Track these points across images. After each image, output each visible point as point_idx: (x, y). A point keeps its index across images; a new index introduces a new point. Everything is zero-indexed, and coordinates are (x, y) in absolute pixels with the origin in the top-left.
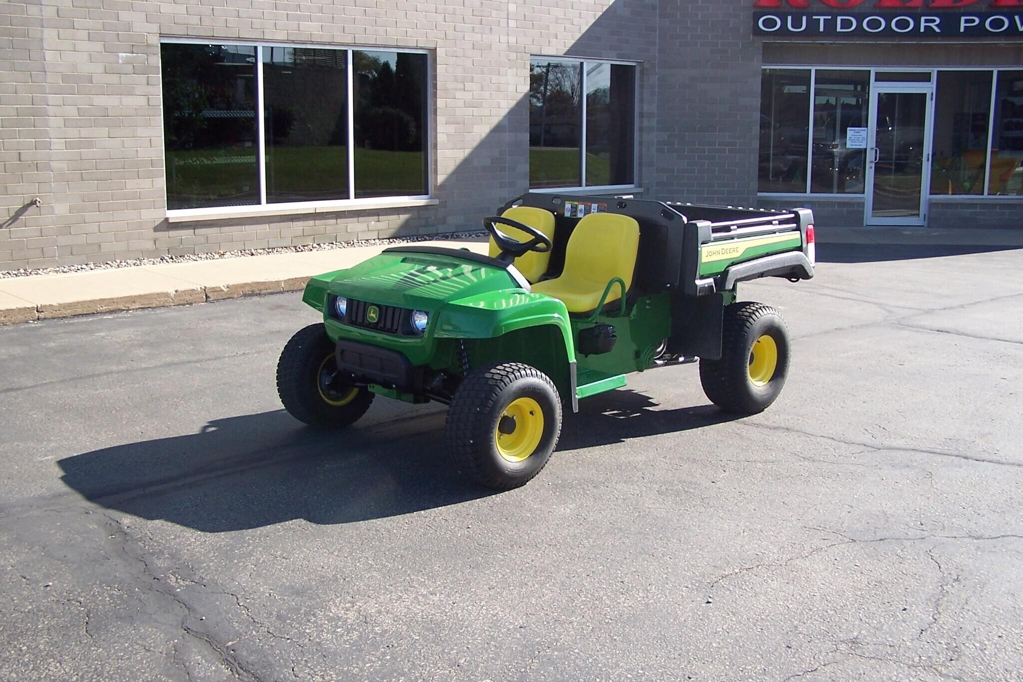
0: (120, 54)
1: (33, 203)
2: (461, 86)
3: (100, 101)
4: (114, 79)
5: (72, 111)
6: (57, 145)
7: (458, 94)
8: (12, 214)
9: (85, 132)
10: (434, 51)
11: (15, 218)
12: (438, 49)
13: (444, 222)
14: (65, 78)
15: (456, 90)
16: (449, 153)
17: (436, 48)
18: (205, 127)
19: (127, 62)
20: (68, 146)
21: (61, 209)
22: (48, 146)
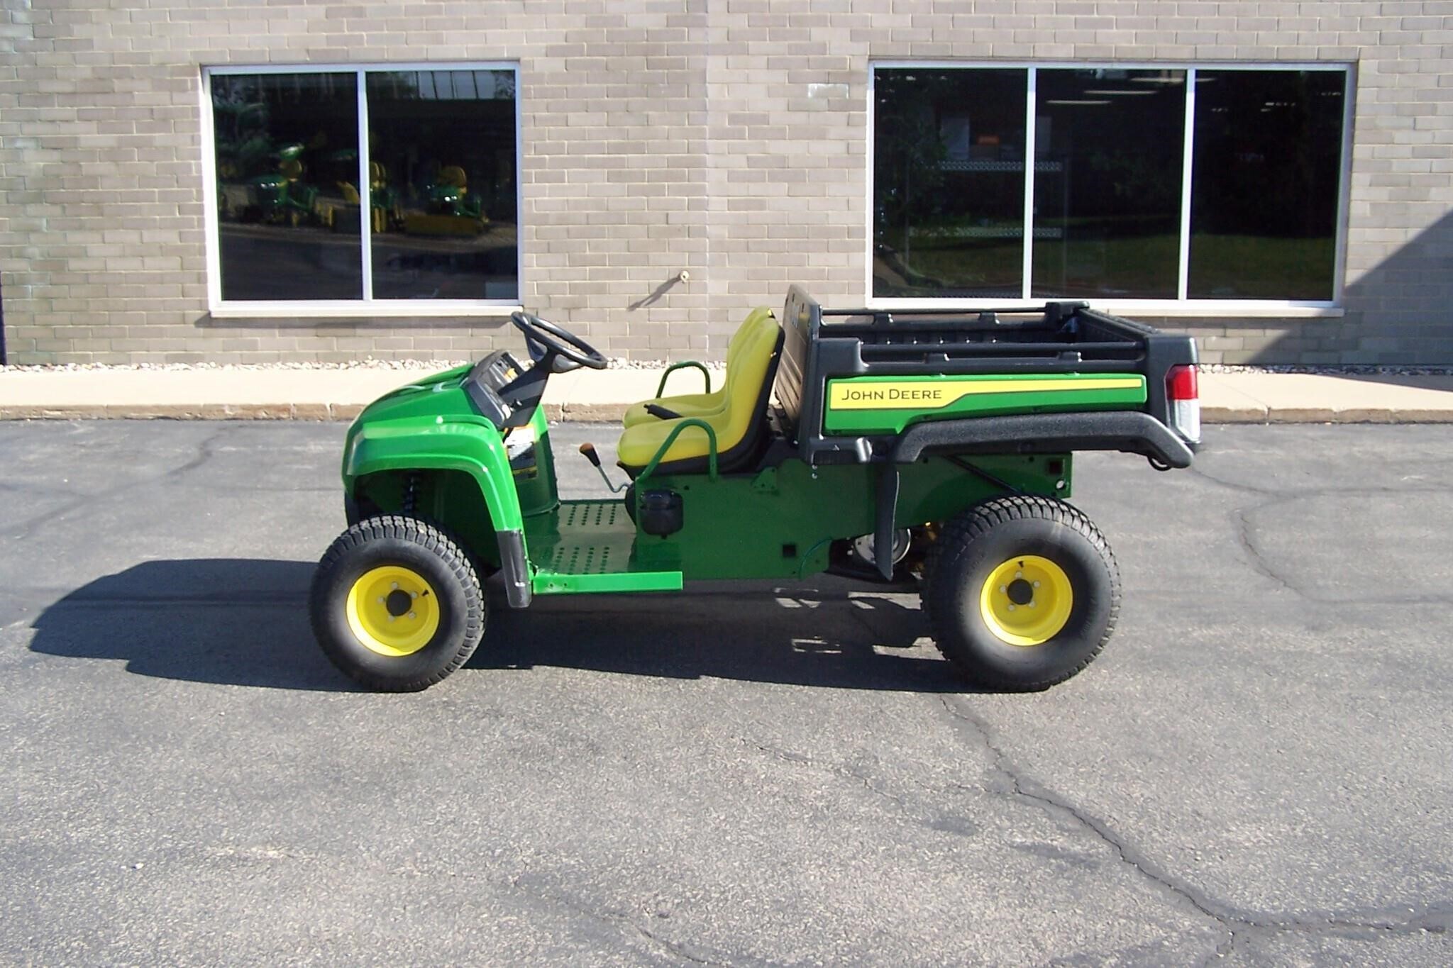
0: (810, 86)
1: (678, 279)
2: (1409, 122)
3: (778, 147)
4: (800, 118)
5: (739, 163)
6: (717, 205)
7: (1399, 136)
8: (653, 290)
9: (755, 189)
10: (1355, 64)
11: (656, 296)
12: (1361, 61)
13: (1354, 345)
14: (733, 119)
15: (1398, 128)
16: (1371, 234)
17: (1358, 62)
18: (942, 185)
19: (818, 95)
20: (732, 206)
21: (717, 287)
22: (702, 206)
